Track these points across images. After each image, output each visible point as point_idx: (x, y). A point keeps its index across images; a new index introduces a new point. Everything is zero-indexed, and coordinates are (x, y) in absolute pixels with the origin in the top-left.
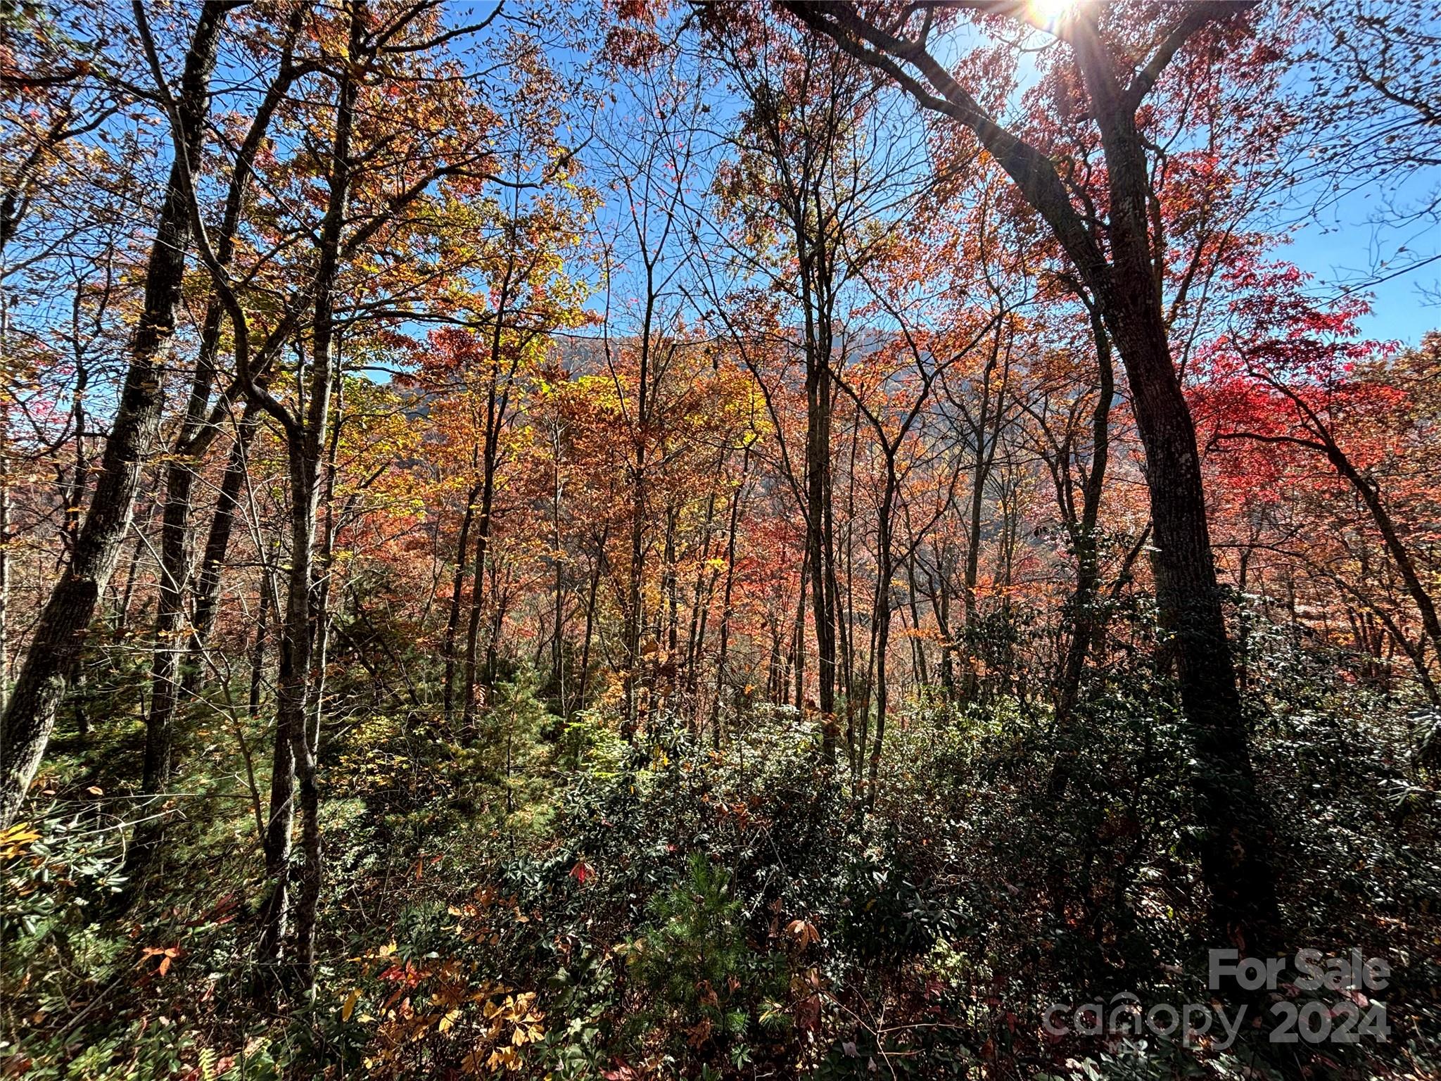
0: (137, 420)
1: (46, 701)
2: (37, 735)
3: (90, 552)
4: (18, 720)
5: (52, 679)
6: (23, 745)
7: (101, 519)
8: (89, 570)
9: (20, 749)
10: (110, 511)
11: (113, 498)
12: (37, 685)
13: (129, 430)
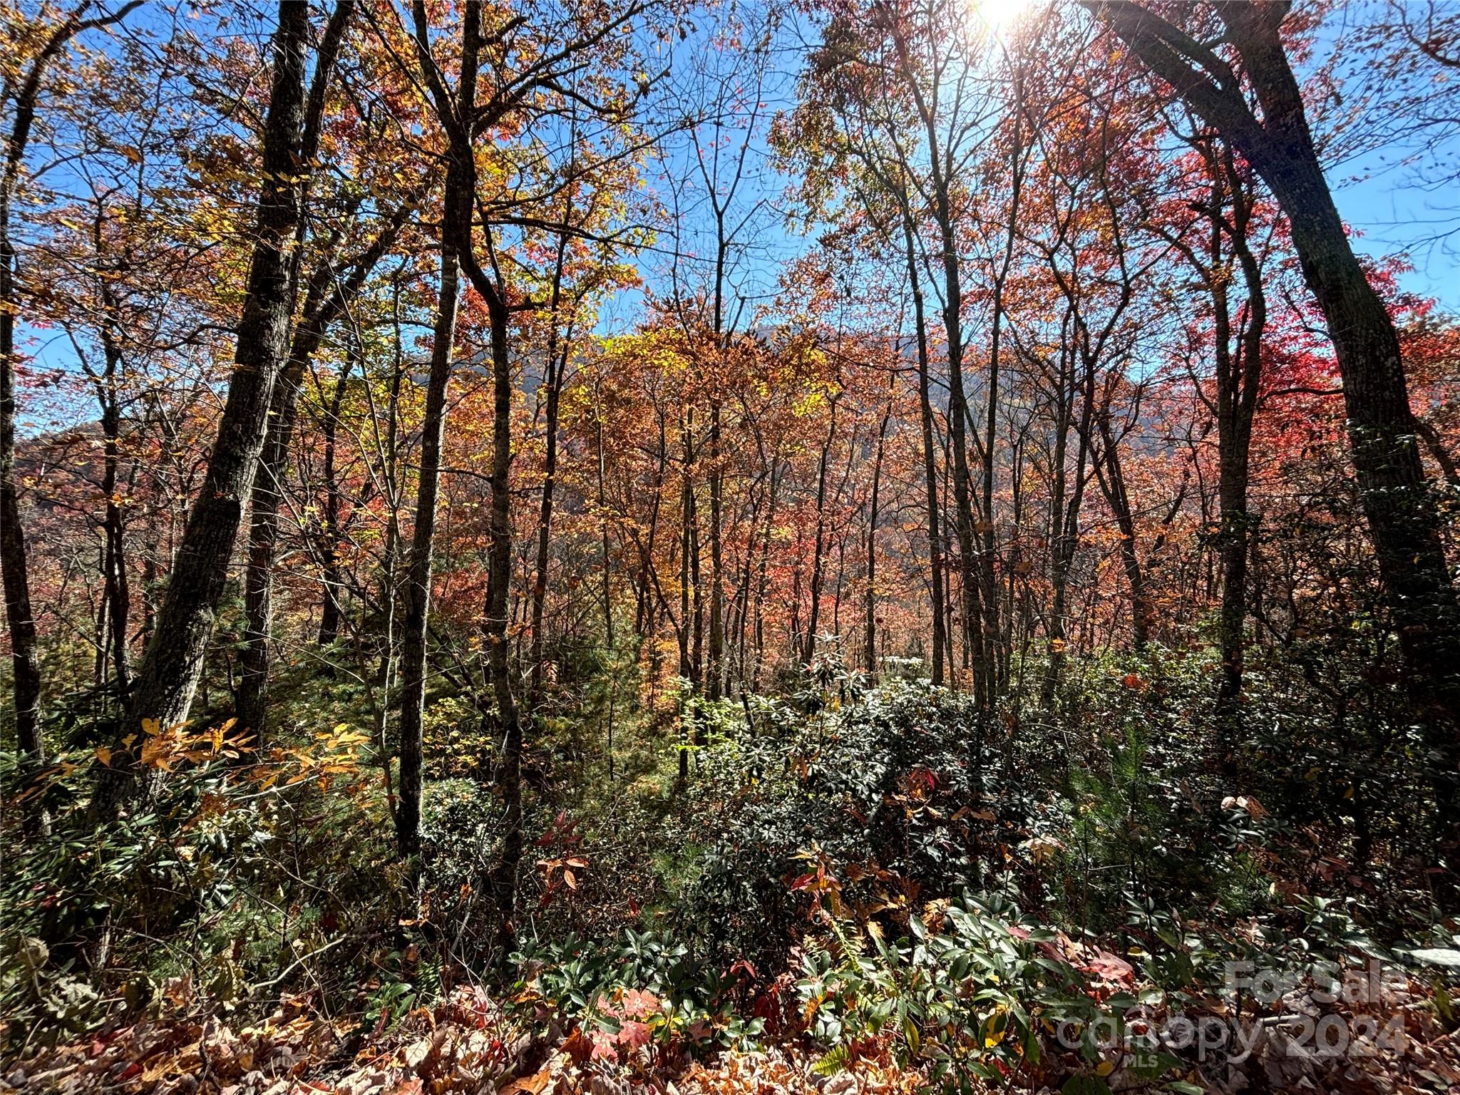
0: (270, 316)
1: (196, 639)
2: (187, 679)
3: (230, 468)
4: (167, 660)
5: (202, 612)
6: (174, 690)
7: (239, 429)
8: (231, 487)
9: (171, 694)
10: (248, 421)
11: (251, 406)
12: (187, 618)
13: (263, 328)
